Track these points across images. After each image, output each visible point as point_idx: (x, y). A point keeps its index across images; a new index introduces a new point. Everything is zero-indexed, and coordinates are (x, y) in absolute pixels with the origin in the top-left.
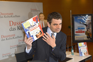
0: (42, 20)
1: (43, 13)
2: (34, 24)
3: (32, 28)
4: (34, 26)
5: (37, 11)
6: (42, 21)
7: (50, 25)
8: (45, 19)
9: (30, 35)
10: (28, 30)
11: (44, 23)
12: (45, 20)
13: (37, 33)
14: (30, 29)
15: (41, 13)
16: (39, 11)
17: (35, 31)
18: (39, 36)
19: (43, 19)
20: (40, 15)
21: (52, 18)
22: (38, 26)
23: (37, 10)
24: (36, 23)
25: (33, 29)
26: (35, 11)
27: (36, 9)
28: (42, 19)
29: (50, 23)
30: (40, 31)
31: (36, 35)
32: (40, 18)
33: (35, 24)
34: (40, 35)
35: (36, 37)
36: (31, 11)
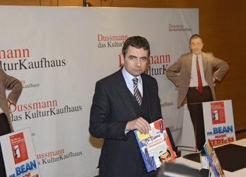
0: (197, 52)
2: (156, 135)
5: (184, 30)
6: (197, 54)
8: (204, 50)
9: (148, 155)
10: (145, 145)
11: (203, 61)
12: (203, 53)
14: (149, 142)
15: (194, 36)
16: (190, 30)
18: (164, 159)
19: (200, 50)
20: (192, 40)
22: (163, 138)
23: (185, 26)
25: (154, 144)
26: (179, 30)
27: (182, 26)
28: (197, 49)
31: (159, 157)
32: (193, 47)
34: (167, 158)
35: (160, 161)
36: (171, 30)
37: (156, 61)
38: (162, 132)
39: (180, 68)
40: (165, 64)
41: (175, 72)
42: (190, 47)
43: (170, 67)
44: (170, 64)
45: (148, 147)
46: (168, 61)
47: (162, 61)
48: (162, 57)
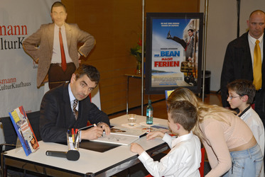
0: (60, 23)
6: (60, 25)
7: (76, 80)
11: (67, 34)
15: (56, 4)
19: (63, 21)
20: (54, 8)
28: (60, 20)
32: (55, 17)
37: (10, 32)
39: (40, 42)
40: (21, 36)
41: (34, 45)
43: (27, 39)
44: (26, 37)
46: (24, 33)
47: (17, 33)
48: (17, 28)
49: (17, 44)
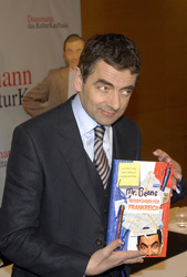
1: (80, 35)
2: (151, 189)
3: (138, 197)
4: (149, 197)
5: (55, 26)
7: (84, 81)
9: (122, 221)
10: (124, 198)
13: (145, 233)
14: (133, 197)
15: (72, 37)
16: (66, 26)
17: (144, 217)
18: (147, 246)
20: (68, 44)
21: (97, 57)
22: (161, 203)
23: (57, 20)
24: (158, 189)
25: (140, 204)
26: (47, 27)
27: (51, 19)
29: (85, 74)
30: (159, 232)
31: (139, 238)
32: (70, 57)
33: (155, 190)
34: (152, 246)
35: (138, 246)
36: (31, 27)
37: (7, 83)
38: (162, 189)
41: (39, 100)
42: (65, 56)
43: (30, 93)
44: (30, 87)
45: (127, 206)
46: (28, 81)
47: (17, 82)
48: (17, 75)
49: (17, 99)
